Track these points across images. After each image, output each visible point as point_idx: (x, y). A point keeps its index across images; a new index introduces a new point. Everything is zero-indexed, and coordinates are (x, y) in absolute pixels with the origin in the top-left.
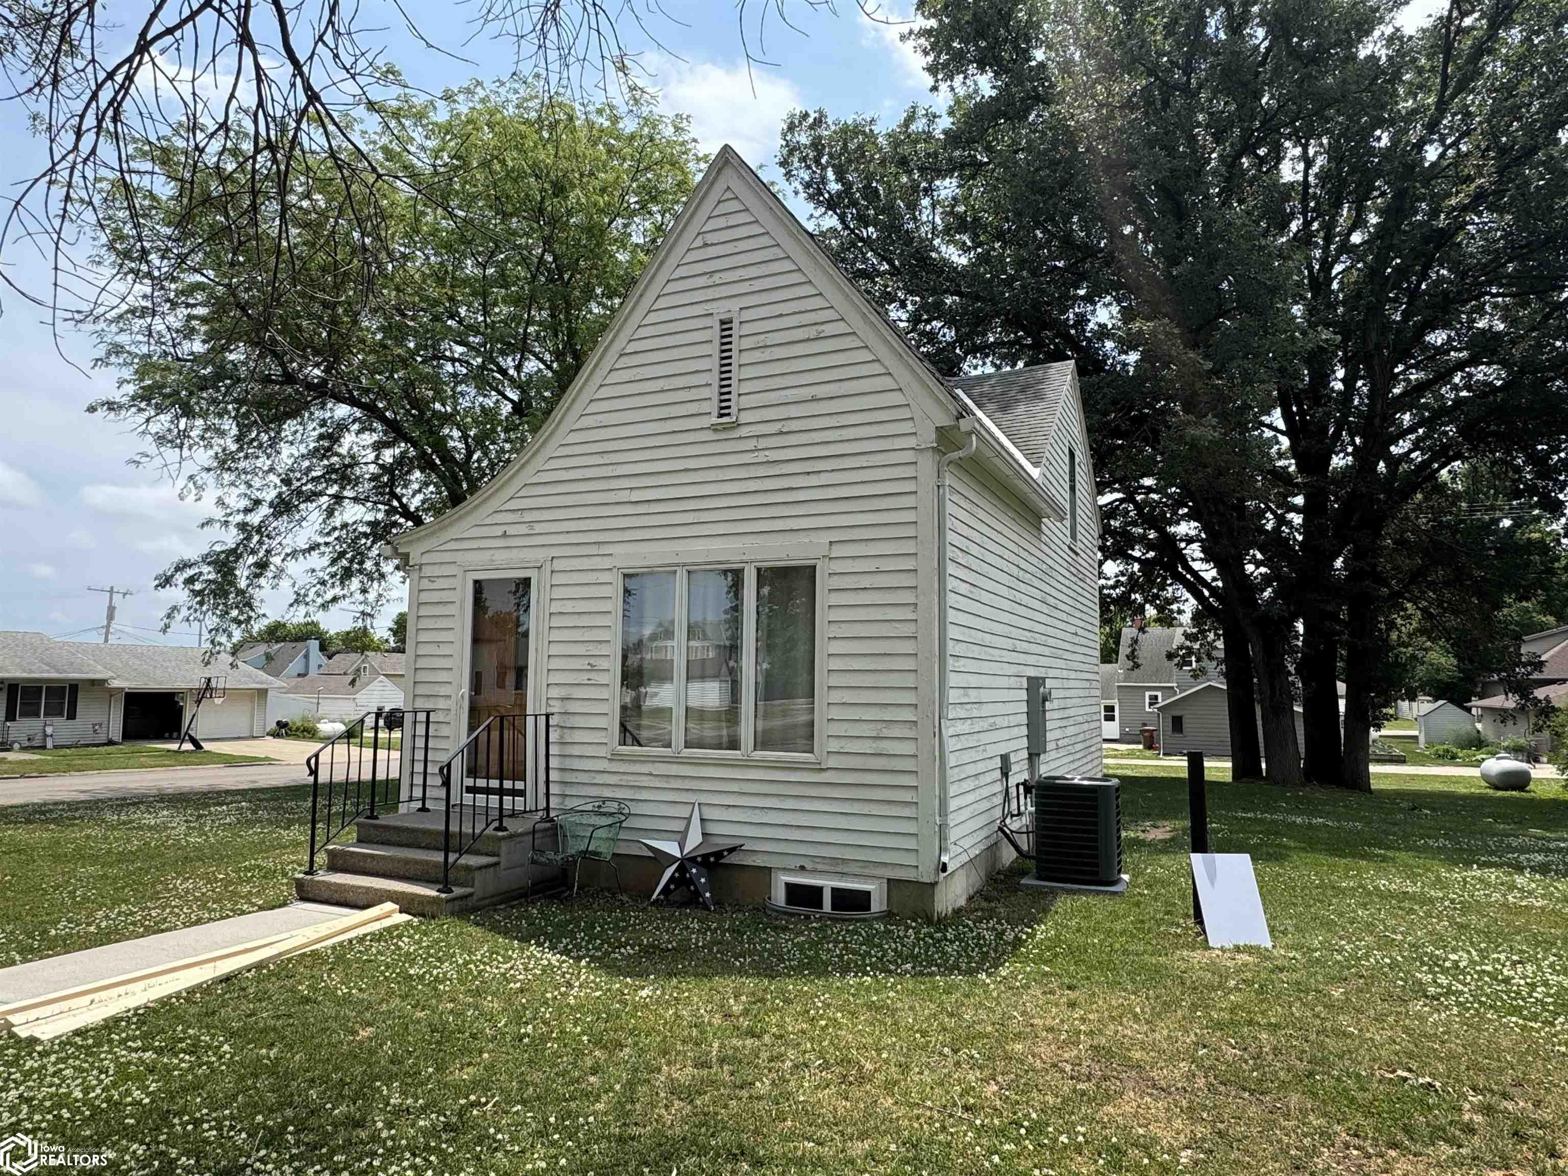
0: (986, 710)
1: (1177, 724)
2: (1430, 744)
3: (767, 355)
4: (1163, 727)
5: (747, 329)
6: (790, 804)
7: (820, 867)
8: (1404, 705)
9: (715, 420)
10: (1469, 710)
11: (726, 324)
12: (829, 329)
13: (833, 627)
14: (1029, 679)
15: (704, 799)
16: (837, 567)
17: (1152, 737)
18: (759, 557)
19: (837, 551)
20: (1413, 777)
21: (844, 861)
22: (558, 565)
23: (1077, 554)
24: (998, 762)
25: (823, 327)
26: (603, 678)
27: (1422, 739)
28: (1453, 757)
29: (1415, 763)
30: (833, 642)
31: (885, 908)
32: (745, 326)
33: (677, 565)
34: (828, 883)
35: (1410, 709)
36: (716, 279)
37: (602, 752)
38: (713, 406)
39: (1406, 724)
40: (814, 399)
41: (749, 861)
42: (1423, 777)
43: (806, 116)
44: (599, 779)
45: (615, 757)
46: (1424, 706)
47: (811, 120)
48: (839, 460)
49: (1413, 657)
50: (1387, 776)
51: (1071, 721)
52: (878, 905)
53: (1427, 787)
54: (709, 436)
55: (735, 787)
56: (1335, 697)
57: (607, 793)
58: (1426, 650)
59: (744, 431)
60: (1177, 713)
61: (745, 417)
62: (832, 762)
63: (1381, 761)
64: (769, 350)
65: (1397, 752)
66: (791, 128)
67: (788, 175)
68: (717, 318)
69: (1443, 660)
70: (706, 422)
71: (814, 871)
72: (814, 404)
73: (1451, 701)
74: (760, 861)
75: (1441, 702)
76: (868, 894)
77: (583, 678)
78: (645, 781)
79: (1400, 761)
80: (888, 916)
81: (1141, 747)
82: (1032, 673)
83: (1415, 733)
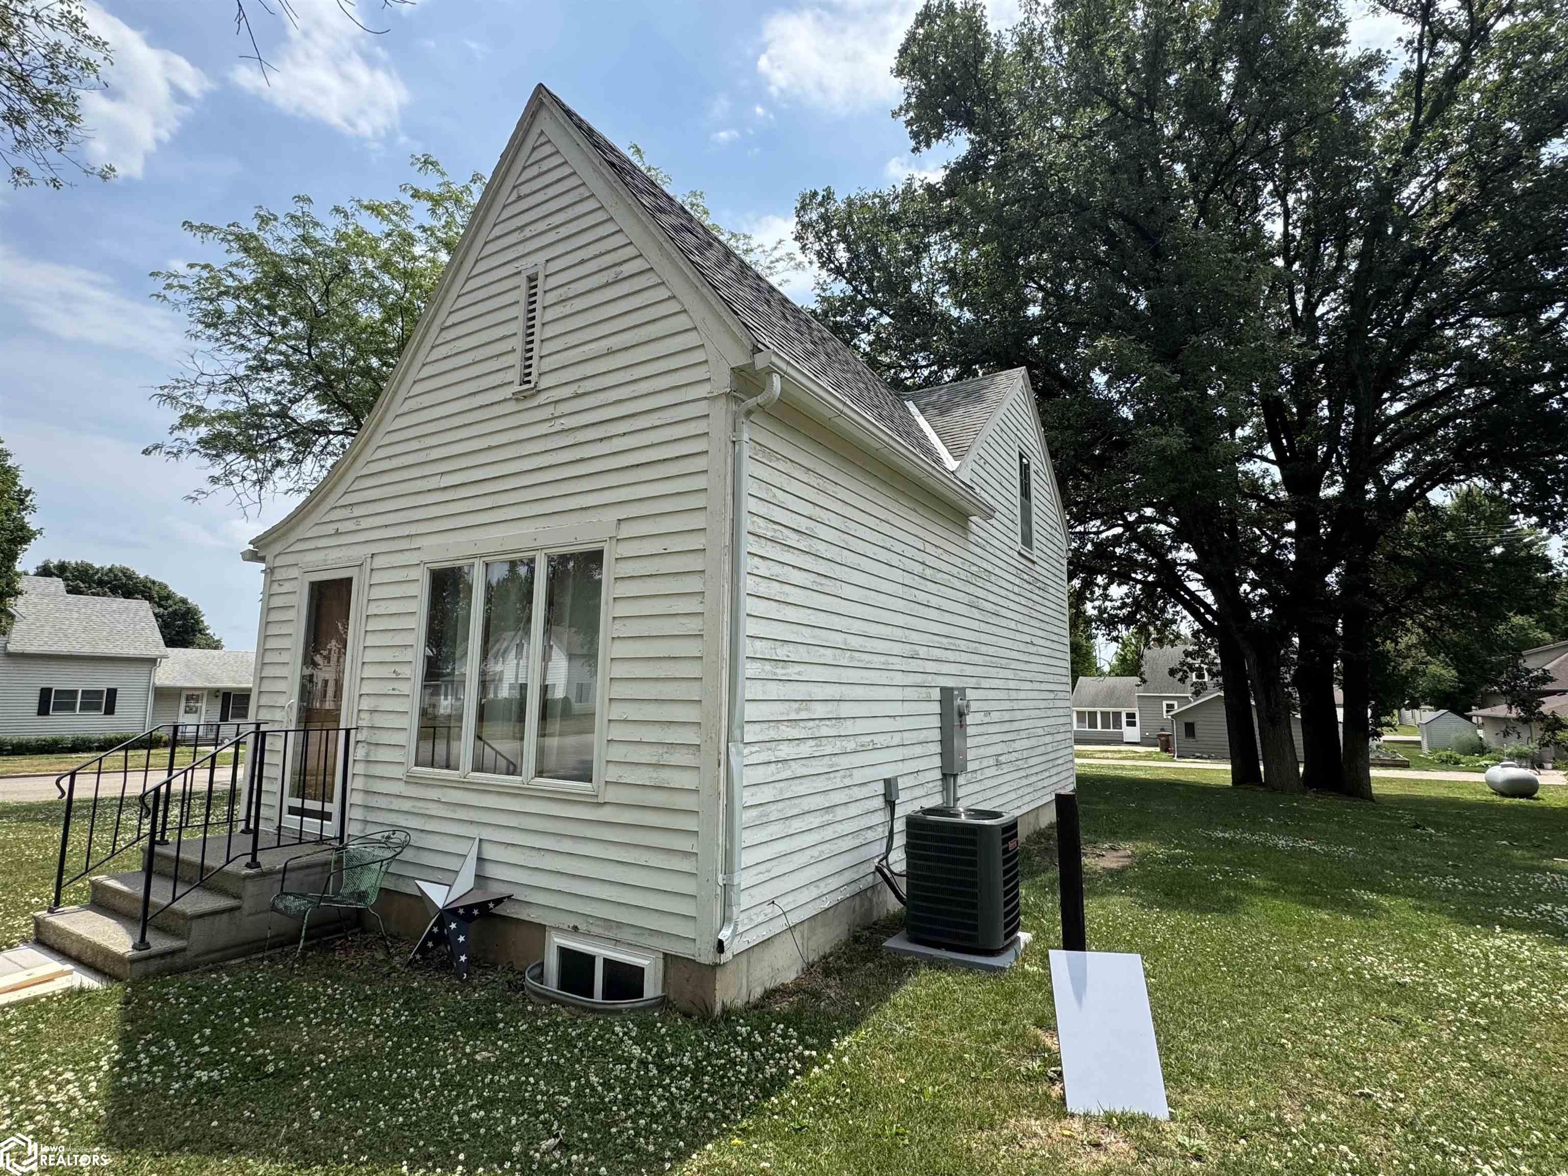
0: (849, 728)
1: (1190, 729)
2: (1433, 749)
3: (568, 309)
4: (1176, 732)
5: (553, 282)
6: (566, 846)
7: (595, 930)
8: (1407, 714)
9: (517, 388)
10: (1469, 719)
11: (532, 279)
12: (628, 269)
13: (618, 624)
14: (943, 689)
15: (486, 834)
16: (625, 550)
17: (1168, 741)
18: (550, 543)
19: (627, 531)
20: (1417, 782)
21: (620, 925)
22: (379, 562)
23: (1034, 562)
24: (880, 788)
25: (622, 268)
26: (404, 688)
27: (1425, 745)
28: (1457, 763)
29: (1420, 768)
30: (617, 643)
31: (659, 993)
32: (550, 279)
33: (475, 557)
34: (601, 952)
35: (1413, 717)
36: (527, 233)
37: (398, 772)
38: (514, 375)
39: (1409, 730)
40: (611, 352)
41: (524, 914)
42: (1429, 782)
43: (815, 194)
44: (396, 804)
45: (411, 780)
46: (1426, 714)
47: (820, 198)
48: (631, 421)
49: (1414, 671)
50: (1390, 780)
51: (1023, 734)
52: (652, 988)
53: (1434, 793)
54: (511, 407)
55: (513, 821)
56: (1333, 706)
57: (402, 821)
58: (1426, 663)
59: (542, 399)
60: (1190, 720)
61: (545, 382)
62: (611, 795)
63: (1384, 765)
64: (569, 303)
65: (1401, 757)
66: (803, 207)
67: (803, 248)
68: (524, 275)
69: (1443, 672)
70: (507, 392)
71: (588, 934)
72: (610, 358)
73: (1453, 710)
74: (533, 916)
75: (1442, 711)
76: (641, 970)
77: (386, 688)
78: (435, 810)
79: (1404, 765)
80: (663, 1002)
81: (1158, 749)
82: (949, 683)
83: (1418, 738)
